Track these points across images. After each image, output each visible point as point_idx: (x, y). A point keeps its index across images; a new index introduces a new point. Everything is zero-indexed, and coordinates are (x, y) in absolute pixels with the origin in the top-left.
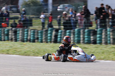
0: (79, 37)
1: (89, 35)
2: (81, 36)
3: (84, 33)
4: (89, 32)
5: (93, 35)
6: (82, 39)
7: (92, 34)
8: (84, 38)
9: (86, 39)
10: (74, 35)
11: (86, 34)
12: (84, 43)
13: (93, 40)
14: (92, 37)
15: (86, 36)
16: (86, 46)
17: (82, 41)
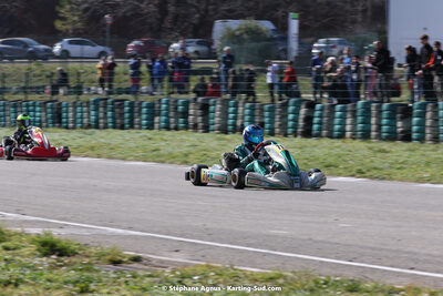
0: (366, 122)
1: (392, 118)
2: (373, 120)
3: (380, 112)
4: (393, 109)
5: (402, 119)
6: (374, 127)
7: (399, 115)
8: (379, 126)
9: (385, 128)
10: (354, 116)
11: (385, 114)
12: (379, 137)
13: (402, 132)
14: (399, 124)
15: (384, 121)
16: (385, 145)
17: (373, 134)
